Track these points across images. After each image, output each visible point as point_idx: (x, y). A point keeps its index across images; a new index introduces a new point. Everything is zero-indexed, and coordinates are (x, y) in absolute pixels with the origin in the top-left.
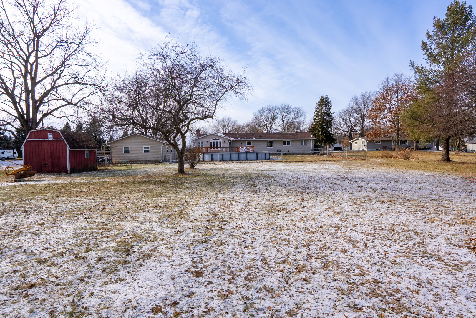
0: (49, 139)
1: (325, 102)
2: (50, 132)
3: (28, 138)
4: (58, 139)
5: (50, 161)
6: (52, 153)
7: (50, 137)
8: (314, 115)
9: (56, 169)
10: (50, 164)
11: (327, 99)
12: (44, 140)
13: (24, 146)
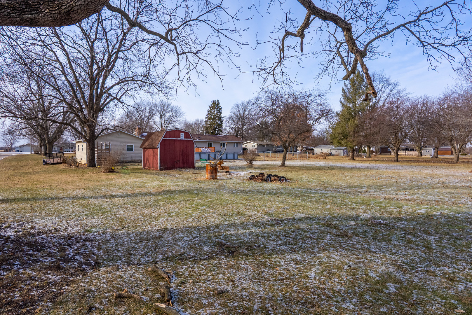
0: (181, 139)
1: (216, 106)
2: (182, 132)
3: (164, 137)
4: (188, 139)
5: (181, 158)
6: (183, 151)
7: (182, 137)
8: (206, 118)
9: (186, 165)
10: (181, 161)
11: (218, 104)
12: (177, 139)
13: (160, 144)
